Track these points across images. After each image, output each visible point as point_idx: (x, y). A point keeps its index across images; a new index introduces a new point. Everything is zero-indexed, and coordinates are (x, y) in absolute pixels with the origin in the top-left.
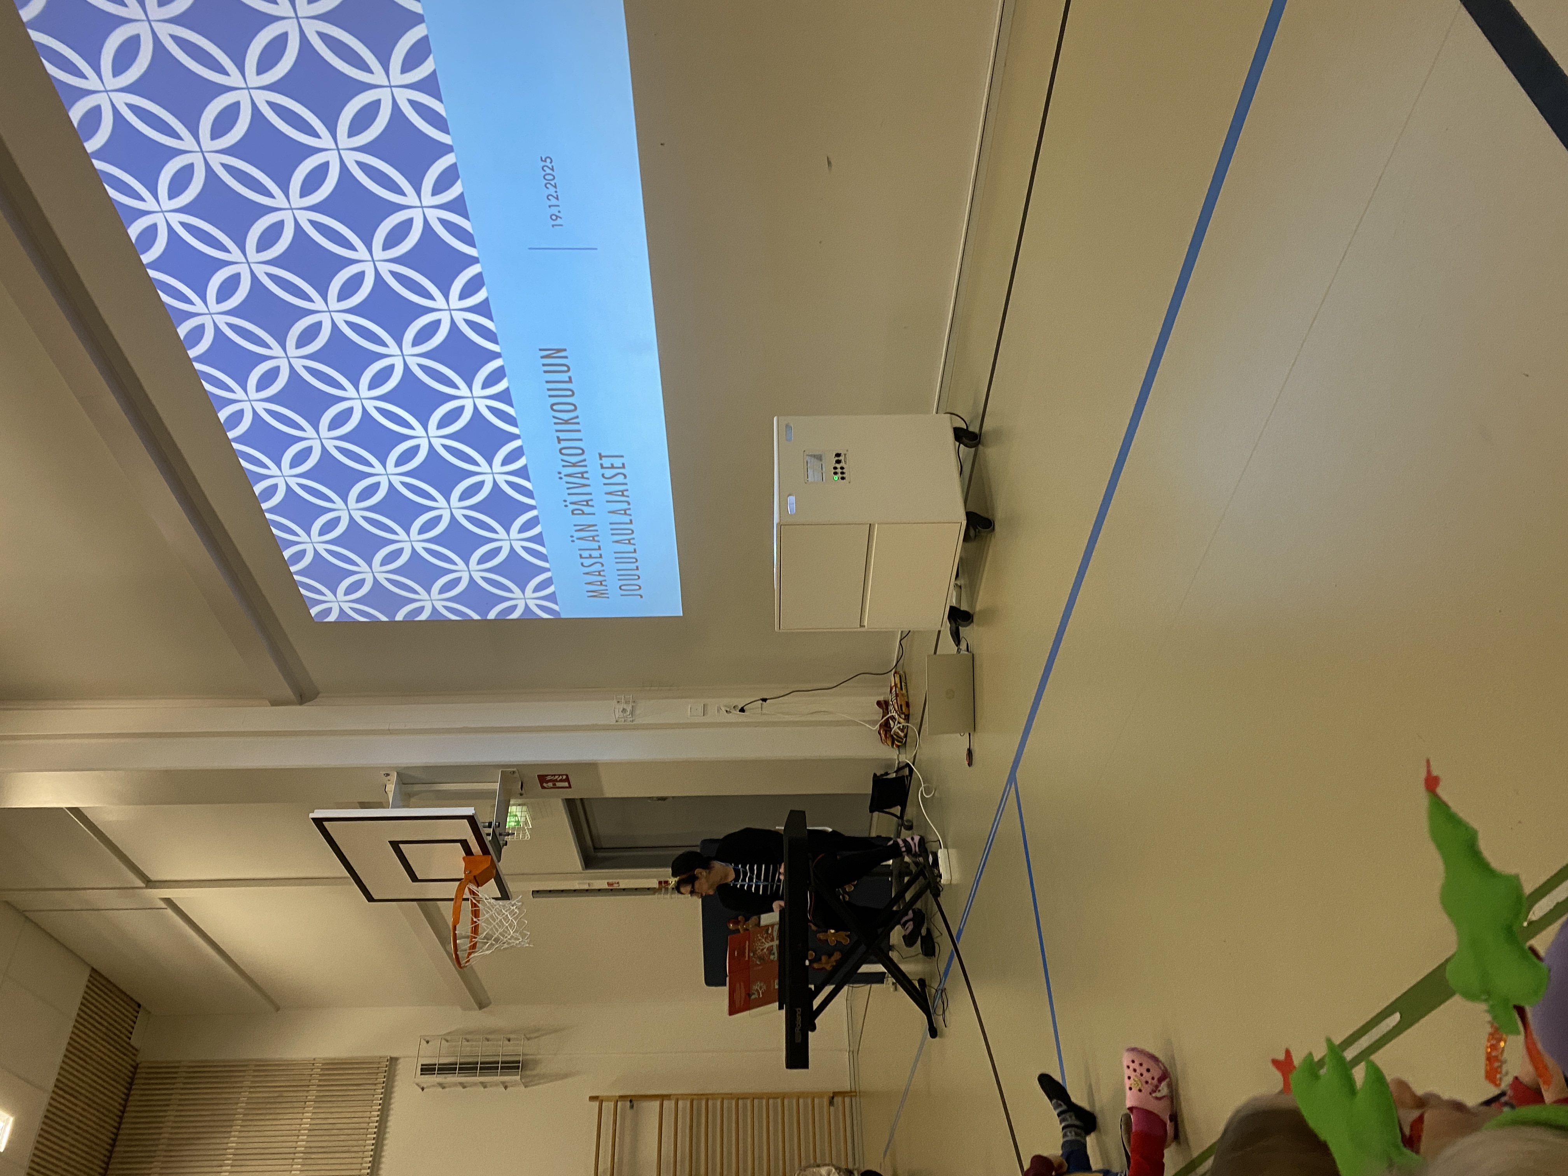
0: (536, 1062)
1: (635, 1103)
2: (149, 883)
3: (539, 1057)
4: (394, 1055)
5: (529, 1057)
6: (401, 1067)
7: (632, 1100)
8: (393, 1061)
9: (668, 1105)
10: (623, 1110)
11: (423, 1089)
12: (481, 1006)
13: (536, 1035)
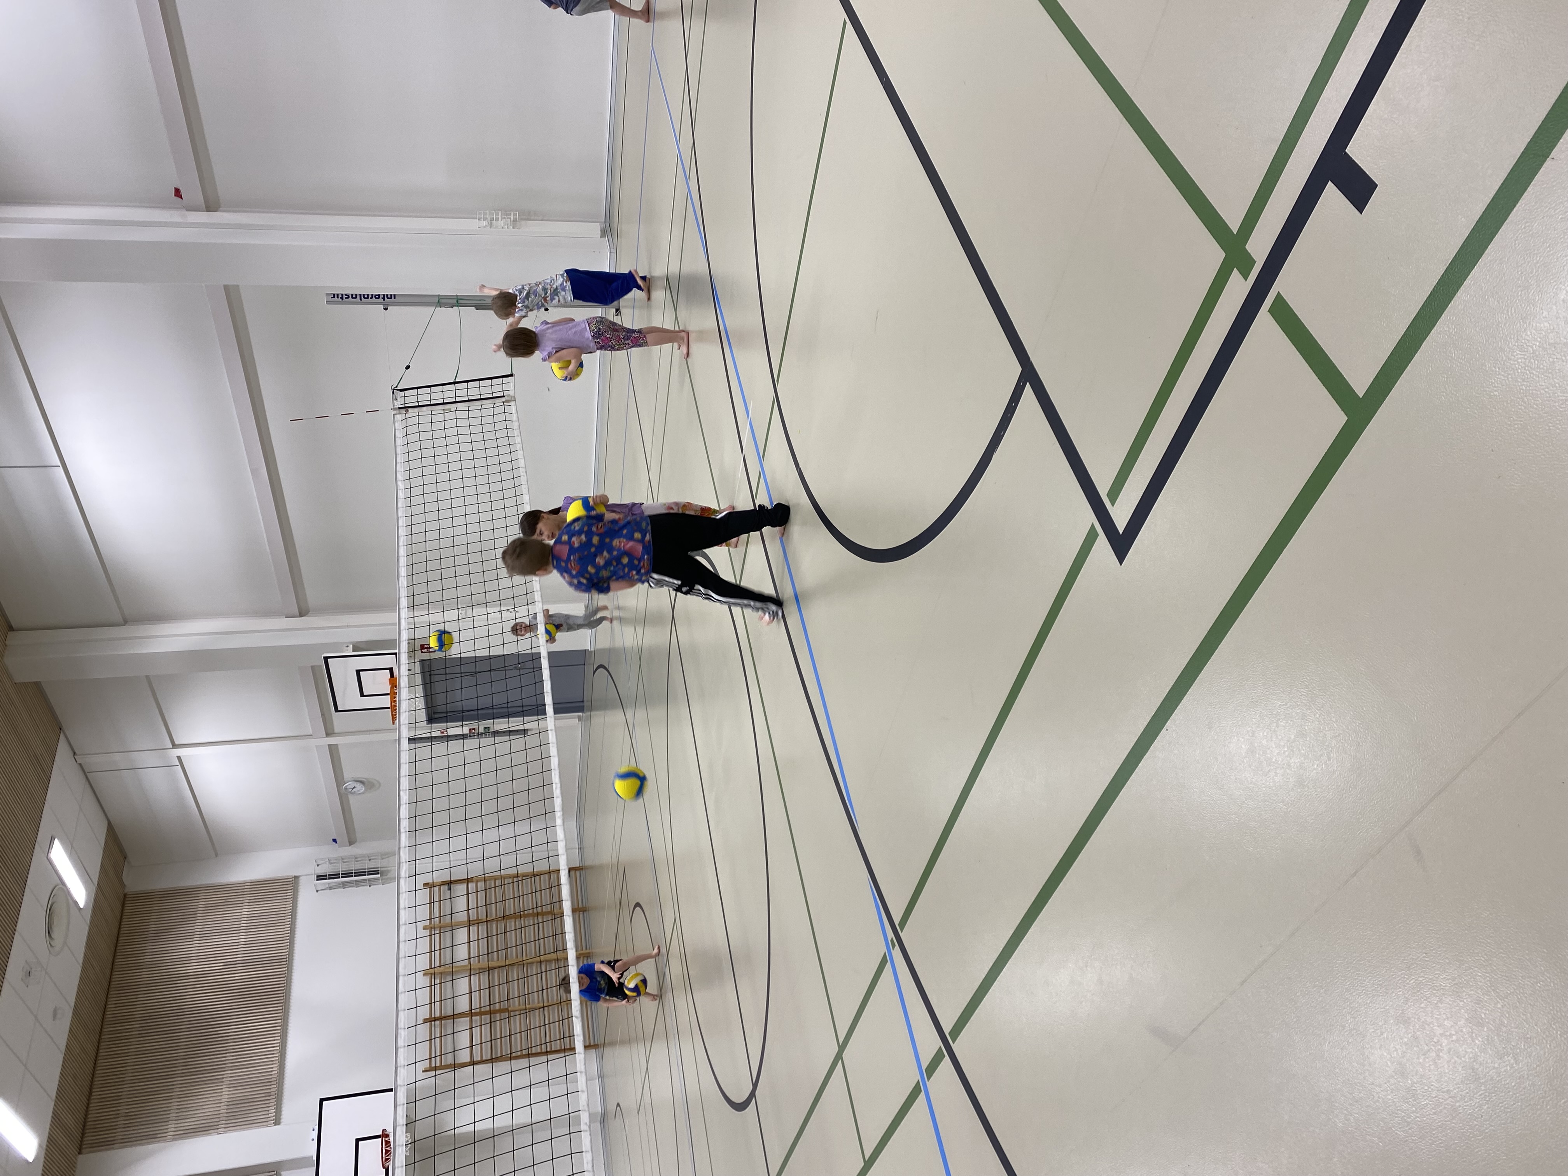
0: (388, 871)
1: (452, 886)
2: (175, 746)
3: (389, 869)
4: (298, 875)
5: (383, 869)
6: (302, 881)
7: (449, 884)
8: (296, 878)
9: (472, 886)
10: (444, 892)
11: (317, 891)
12: (351, 843)
13: (383, 856)
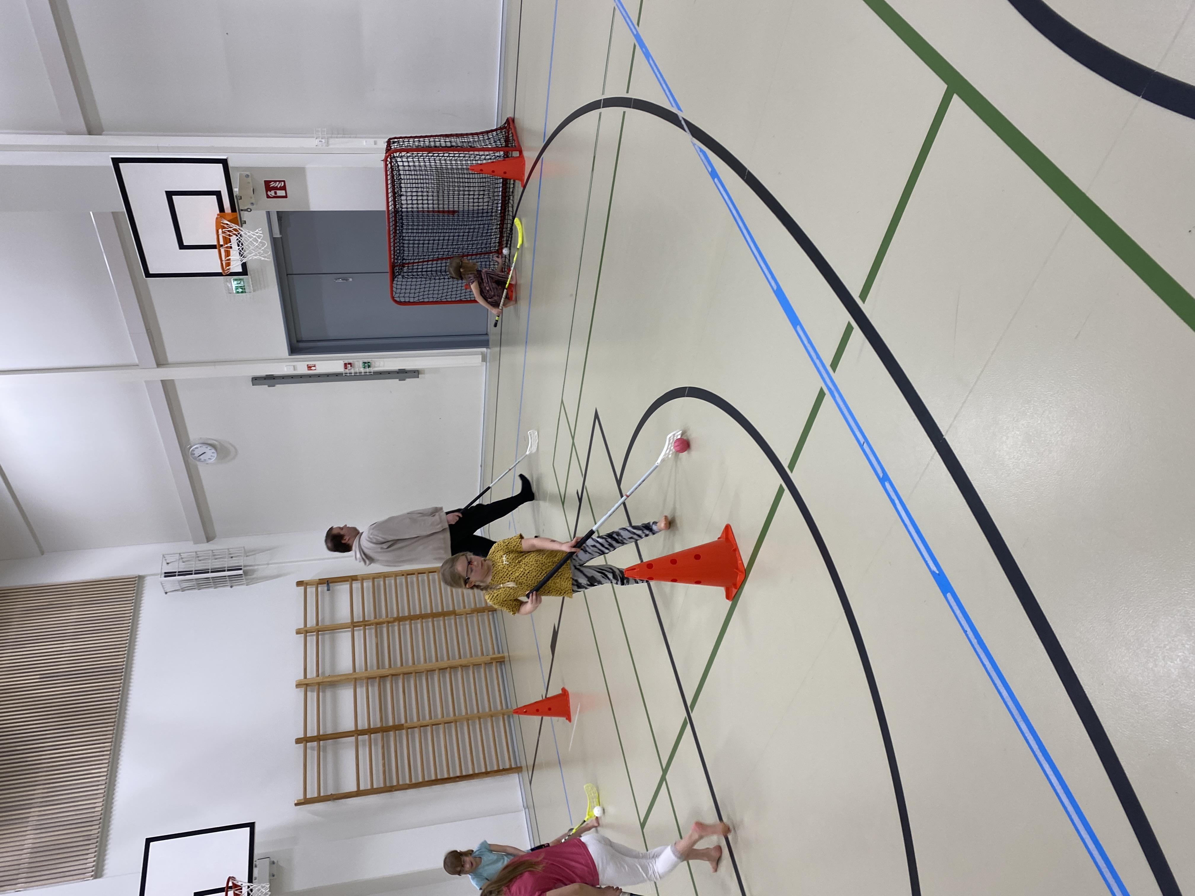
0: (253, 571)
1: (330, 584)
3: (256, 567)
4: (141, 573)
5: (248, 568)
6: (147, 580)
7: (329, 582)
8: (140, 577)
9: (356, 585)
10: (322, 592)
11: (166, 593)
12: (209, 539)
13: (251, 554)
